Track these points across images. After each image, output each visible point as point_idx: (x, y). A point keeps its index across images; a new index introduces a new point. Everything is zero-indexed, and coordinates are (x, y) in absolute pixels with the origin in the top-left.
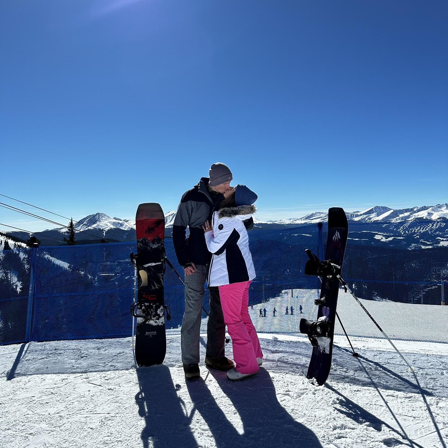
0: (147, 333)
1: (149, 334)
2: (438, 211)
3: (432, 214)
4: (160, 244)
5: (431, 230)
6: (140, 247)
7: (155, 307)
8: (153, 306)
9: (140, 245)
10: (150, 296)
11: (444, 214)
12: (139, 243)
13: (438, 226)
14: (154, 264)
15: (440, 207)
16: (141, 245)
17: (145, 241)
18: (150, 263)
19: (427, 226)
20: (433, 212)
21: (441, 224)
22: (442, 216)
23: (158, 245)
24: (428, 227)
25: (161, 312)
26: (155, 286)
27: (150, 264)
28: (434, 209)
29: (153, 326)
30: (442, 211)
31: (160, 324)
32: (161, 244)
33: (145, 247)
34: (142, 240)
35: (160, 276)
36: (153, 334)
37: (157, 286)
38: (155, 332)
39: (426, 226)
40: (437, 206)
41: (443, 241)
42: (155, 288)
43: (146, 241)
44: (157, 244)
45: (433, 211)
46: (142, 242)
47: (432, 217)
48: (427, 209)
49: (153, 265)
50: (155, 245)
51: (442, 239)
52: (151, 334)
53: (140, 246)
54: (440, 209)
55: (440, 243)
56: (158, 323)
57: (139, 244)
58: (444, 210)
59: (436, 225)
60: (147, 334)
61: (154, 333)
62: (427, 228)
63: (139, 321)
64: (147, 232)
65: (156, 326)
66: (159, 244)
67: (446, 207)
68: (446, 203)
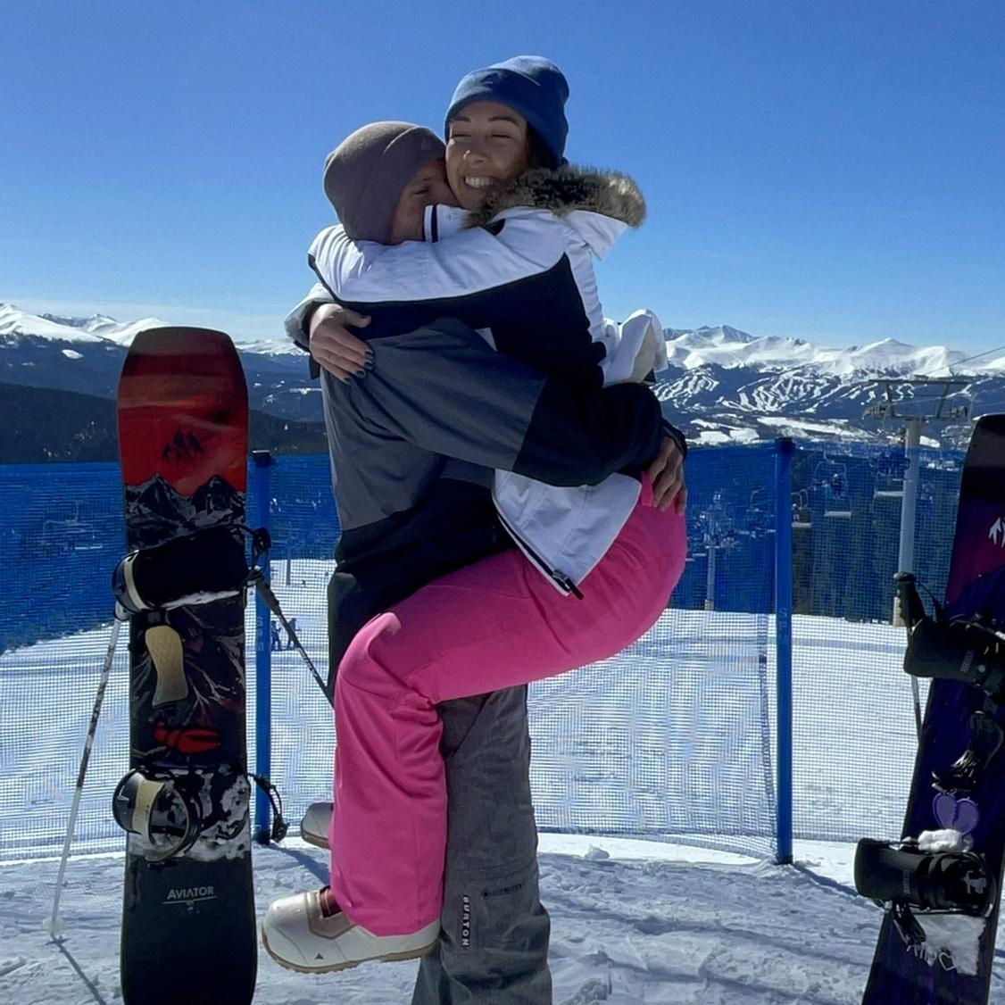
0: (172, 894)
1: (182, 898)
2: (703, 346)
3: (687, 353)
4: (229, 511)
5: (680, 399)
6: (138, 520)
7: (212, 781)
8: (203, 780)
9: (140, 510)
10: (187, 734)
11: (718, 356)
12: (133, 501)
13: (698, 389)
14: (207, 598)
15: (708, 333)
16: (146, 510)
17: (162, 495)
18: (190, 592)
19: (671, 385)
20: (688, 348)
21: (707, 384)
22: (712, 360)
23: (221, 515)
24: (674, 388)
25: (238, 803)
26: (207, 692)
27: (191, 600)
28: (693, 338)
29: (203, 862)
30: (713, 346)
31: (231, 856)
32: (235, 508)
33: (163, 519)
34: (150, 491)
35: (231, 648)
36: (199, 896)
37: (218, 690)
38: (210, 890)
39: (667, 387)
40: (703, 331)
41: (708, 429)
42: (212, 701)
43: (168, 495)
44: (216, 509)
45: (688, 344)
46: (147, 498)
47: (685, 362)
48: (675, 338)
49: (205, 602)
50: (205, 512)
51: (705, 424)
52: (190, 898)
53: (141, 515)
54: (708, 341)
55: (699, 436)
56: (225, 849)
57: (133, 505)
58: (717, 344)
59: (695, 386)
60: (172, 899)
61: (203, 891)
62: (670, 391)
63: (140, 844)
64: (169, 454)
65: (211, 863)
66: (224, 507)
67: (723, 336)
68: (726, 324)
